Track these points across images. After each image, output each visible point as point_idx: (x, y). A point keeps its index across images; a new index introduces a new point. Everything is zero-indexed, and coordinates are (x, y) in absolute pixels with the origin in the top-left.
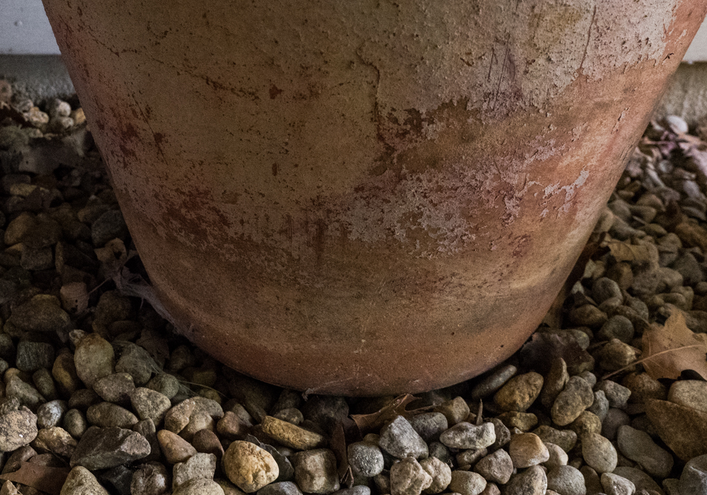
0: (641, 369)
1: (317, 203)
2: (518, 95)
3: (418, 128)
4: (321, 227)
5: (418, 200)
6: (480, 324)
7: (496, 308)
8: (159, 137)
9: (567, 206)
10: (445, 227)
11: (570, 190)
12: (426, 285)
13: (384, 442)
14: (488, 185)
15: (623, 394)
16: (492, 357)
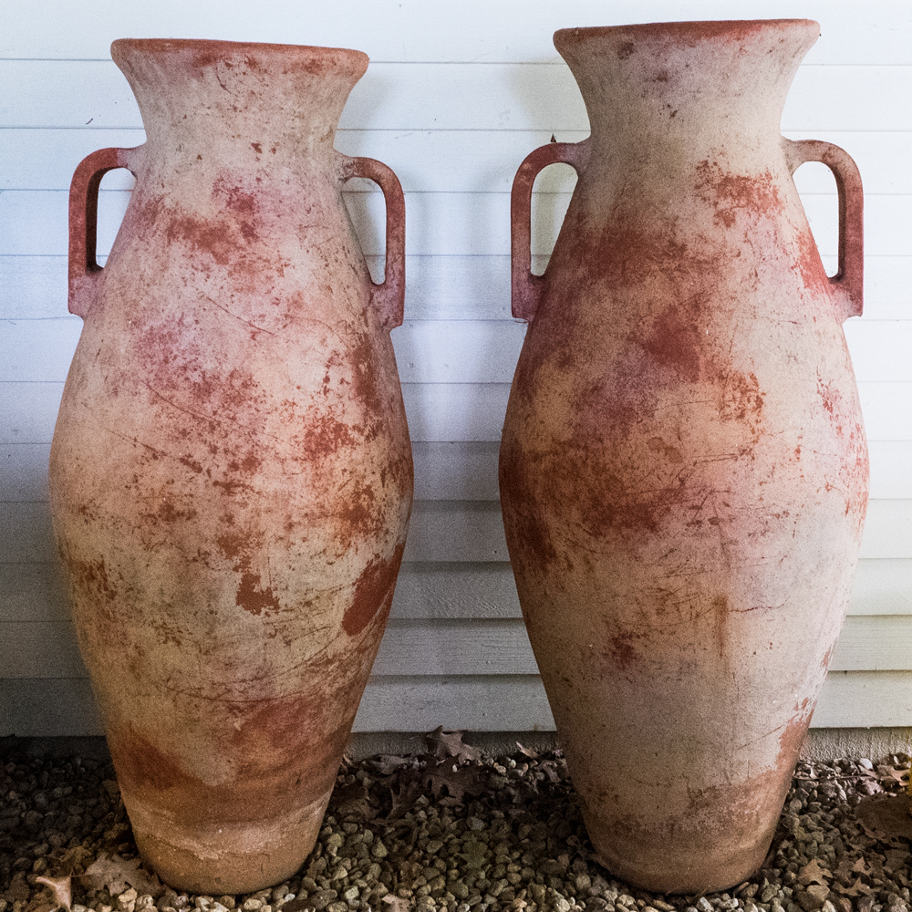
0: (798, 882)
1: (671, 818)
2: (730, 784)
3: (701, 795)
4: (673, 825)
5: (703, 817)
6: (731, 861)
7: (735, 856)
8: (616, 796)
9: (755, 817)
10: (713, 825)
11: (754, 812)
12: (709, 846)
13: (698, 906)
14: (725, 811)
15: (790, 891)
16: (738, 878)
